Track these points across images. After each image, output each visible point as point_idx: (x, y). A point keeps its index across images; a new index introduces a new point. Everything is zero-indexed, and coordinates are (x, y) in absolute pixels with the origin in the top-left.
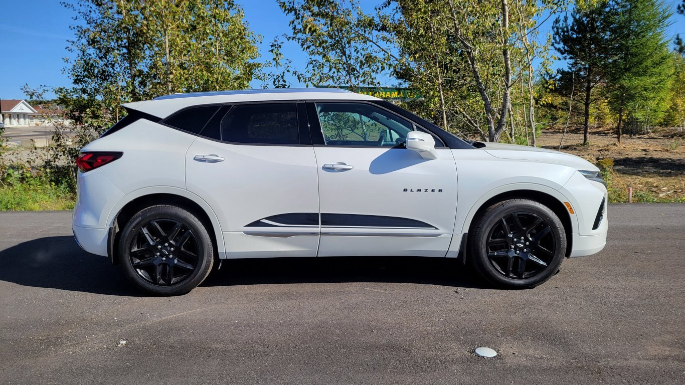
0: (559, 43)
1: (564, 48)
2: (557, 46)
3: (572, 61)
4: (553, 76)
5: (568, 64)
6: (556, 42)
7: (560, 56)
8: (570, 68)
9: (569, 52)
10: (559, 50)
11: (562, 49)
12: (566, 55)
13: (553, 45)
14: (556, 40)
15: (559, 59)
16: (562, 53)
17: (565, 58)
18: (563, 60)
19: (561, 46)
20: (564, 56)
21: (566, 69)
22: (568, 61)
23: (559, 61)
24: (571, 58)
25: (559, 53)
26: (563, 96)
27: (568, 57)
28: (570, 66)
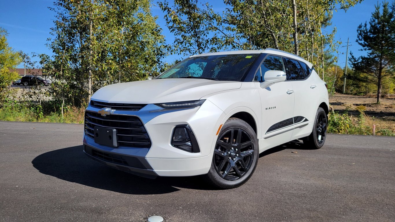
0: (361, 40)
1: (364, 43)
2: (360, 42)
3: (370, 51)
4: (356, 60)
5: (368, 53)
6: (359, 40)
7: (363, 48)
8: (368, 56)
9: (368, 46)
10: (361, 44)
11: (363, 44)
12: (366, 47)
13: (357, 41)
14: (359, 38)
15: (362, 50)
16: (364, 46)
17: (365, 50)
18: (364, 51)
19: (362, 42)
20: (365, 48)
21: (366, 56)
22: (368, 51)
23: (361, 51)
24: (369, 49)
25: (362, 46)
26: (364, 73)
27: (368, 49)
28: (369, 54)
